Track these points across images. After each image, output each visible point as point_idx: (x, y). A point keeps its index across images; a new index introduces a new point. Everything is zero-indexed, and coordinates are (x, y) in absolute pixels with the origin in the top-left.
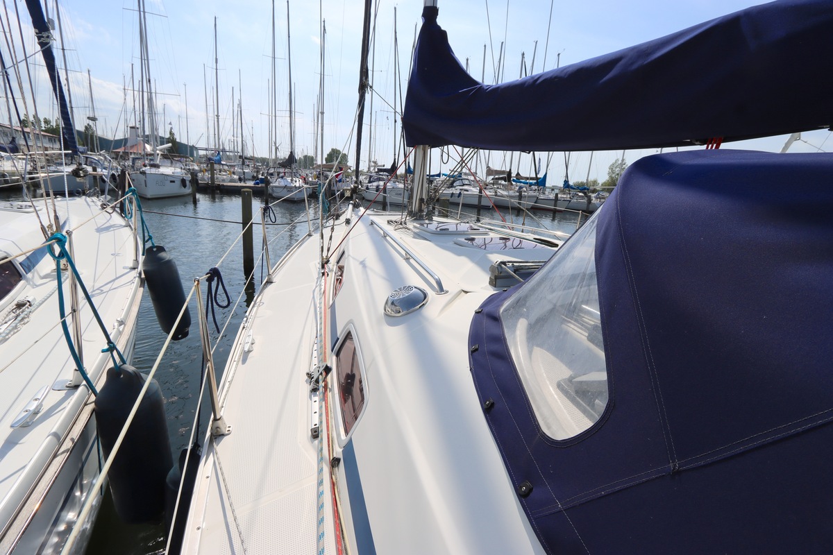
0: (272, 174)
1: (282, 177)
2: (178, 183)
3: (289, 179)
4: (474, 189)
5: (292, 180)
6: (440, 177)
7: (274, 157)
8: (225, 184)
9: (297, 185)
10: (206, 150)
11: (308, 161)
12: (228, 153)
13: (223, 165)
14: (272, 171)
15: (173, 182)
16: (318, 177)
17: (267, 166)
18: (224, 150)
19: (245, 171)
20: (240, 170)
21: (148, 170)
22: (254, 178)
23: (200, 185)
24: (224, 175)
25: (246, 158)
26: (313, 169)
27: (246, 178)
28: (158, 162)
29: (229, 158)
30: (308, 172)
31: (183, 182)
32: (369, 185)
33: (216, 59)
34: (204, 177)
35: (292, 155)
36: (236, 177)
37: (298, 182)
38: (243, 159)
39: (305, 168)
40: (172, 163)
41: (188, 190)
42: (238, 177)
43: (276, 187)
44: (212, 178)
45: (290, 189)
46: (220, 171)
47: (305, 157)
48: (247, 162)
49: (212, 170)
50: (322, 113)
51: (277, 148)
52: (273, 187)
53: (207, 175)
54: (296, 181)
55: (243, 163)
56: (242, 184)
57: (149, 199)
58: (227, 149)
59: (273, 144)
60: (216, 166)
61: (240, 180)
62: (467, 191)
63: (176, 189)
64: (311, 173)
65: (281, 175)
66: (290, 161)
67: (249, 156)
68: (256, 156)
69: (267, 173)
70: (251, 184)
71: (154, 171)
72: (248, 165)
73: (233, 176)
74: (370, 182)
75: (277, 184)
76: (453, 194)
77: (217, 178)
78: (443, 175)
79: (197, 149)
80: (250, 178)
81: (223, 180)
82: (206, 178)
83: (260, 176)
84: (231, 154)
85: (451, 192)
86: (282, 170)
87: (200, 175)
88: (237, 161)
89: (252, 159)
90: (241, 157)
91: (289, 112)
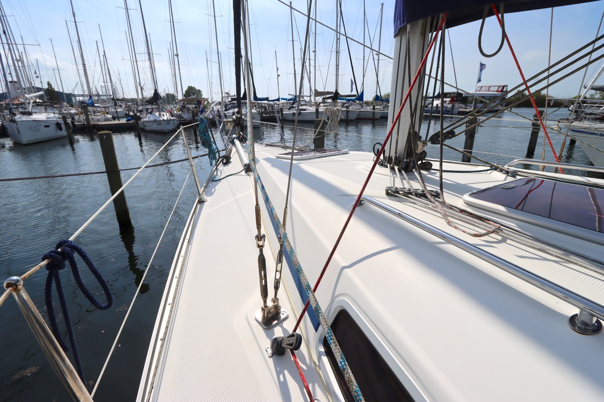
0: (141, 111)
1: (151, 113)
2: (53, 127)
3: (157, 114)
4: (310, 108)
5: (160, 115)
6: (279, 101)
7: (140, 97)
8: (100, 123)
9: (165, 118)
10: (82, 96)
11: (171, 98)
12: (102, 97)
13: (96, 106)
14: (140, 108)
15: (48, 126)
16: (181, 110)
17: (137, 104)
18: (98, 95)
19: (118, 110)
20: (113, 110)
21: (18, 117)
22: (127, 115)
23: (77, 126)
24: (98, 116)
25: (118, 100)
26: (176, 103)
27: (119, 116)
28: (30, 109)
29: (104, 101)
30: (172, 106)
31: (58, 126)
32: (226, 112)
33: (74, 13)
34: (81, 119)
35: (156, 94)
36: (109, 116)
37: (165, 116)
38: (115, 101)
39: (169, 103)
40: (46, 109)
41: (64, 133)
42: (111, 116)
43: (147, 122)
44: (87, 119)
45: (159, 123)
46: (94, 112)
47: (168, 95)
48: (119, 103)
49: (86, 112)
50: (177, 55)
51: (142, 88)
52: (144, 122)
53: (83, 117)
54: (163, 115)
55: (116, 104)
56: (116, 122)
57: (25, 145)
58: (101, 93)
59: (138, 85)
60: (90, 108)
61: (114, 118)
62: (305, 110)
63: (52, 132)
64: (175, 107)
65: (150, 111)
66: (156, 98)
67: (120, 98)
68: (126, 97)
69: (137, 110)
70: (123, 121)
71: (25, 118)
72: (121, 106)
73: (106, 115)
74: (226, 110)
75: (147, 119)
76: (294, 113)
77: (92, 119)
78: (282, 99)
79: (75, 96)
80: (124, 115)
81: (98, 120)
82: (82, 119)
83: (131, 114)
84: (105, 97)
85: (292, 112)
86: (149, 107)
87: (76, 117)
88: (111, 103)
89: (123, 100)
90: (113, 99)
91: (147, 55)
